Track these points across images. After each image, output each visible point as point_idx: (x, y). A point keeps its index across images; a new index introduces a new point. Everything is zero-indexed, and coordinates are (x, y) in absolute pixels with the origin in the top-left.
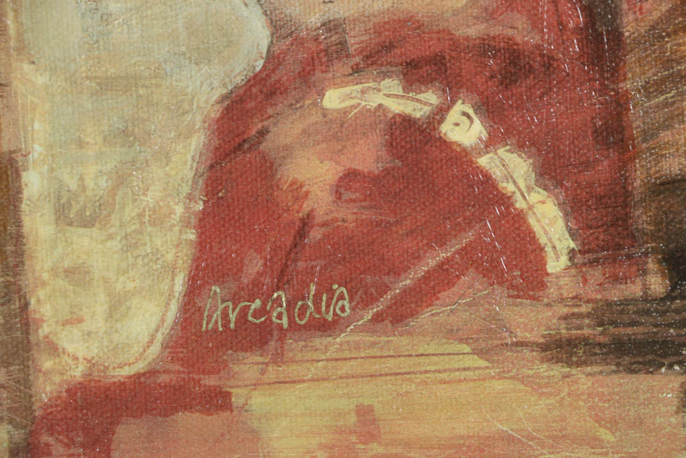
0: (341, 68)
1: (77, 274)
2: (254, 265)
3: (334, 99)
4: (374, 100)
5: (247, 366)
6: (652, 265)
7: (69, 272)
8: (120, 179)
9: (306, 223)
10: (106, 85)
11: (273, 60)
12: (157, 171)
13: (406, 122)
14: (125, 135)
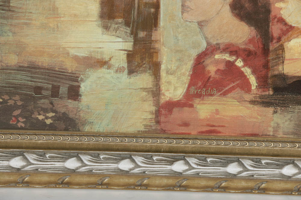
0: (219, 51)
1: (169, 83)
2: (200, 84)
3: (217, 57)
4: (224, 57)
5: (197, 101)
6: (270, 89)
7: (168, 82)
8: (178, 67)
9: (210, 77)
10: (177, 51)
11: (207, 49)
12: (184, 66)
13: (229, 61)
14: (180, 60)
